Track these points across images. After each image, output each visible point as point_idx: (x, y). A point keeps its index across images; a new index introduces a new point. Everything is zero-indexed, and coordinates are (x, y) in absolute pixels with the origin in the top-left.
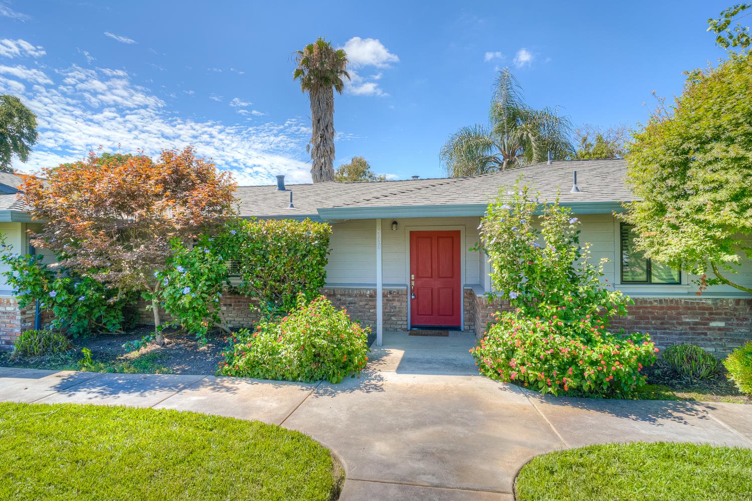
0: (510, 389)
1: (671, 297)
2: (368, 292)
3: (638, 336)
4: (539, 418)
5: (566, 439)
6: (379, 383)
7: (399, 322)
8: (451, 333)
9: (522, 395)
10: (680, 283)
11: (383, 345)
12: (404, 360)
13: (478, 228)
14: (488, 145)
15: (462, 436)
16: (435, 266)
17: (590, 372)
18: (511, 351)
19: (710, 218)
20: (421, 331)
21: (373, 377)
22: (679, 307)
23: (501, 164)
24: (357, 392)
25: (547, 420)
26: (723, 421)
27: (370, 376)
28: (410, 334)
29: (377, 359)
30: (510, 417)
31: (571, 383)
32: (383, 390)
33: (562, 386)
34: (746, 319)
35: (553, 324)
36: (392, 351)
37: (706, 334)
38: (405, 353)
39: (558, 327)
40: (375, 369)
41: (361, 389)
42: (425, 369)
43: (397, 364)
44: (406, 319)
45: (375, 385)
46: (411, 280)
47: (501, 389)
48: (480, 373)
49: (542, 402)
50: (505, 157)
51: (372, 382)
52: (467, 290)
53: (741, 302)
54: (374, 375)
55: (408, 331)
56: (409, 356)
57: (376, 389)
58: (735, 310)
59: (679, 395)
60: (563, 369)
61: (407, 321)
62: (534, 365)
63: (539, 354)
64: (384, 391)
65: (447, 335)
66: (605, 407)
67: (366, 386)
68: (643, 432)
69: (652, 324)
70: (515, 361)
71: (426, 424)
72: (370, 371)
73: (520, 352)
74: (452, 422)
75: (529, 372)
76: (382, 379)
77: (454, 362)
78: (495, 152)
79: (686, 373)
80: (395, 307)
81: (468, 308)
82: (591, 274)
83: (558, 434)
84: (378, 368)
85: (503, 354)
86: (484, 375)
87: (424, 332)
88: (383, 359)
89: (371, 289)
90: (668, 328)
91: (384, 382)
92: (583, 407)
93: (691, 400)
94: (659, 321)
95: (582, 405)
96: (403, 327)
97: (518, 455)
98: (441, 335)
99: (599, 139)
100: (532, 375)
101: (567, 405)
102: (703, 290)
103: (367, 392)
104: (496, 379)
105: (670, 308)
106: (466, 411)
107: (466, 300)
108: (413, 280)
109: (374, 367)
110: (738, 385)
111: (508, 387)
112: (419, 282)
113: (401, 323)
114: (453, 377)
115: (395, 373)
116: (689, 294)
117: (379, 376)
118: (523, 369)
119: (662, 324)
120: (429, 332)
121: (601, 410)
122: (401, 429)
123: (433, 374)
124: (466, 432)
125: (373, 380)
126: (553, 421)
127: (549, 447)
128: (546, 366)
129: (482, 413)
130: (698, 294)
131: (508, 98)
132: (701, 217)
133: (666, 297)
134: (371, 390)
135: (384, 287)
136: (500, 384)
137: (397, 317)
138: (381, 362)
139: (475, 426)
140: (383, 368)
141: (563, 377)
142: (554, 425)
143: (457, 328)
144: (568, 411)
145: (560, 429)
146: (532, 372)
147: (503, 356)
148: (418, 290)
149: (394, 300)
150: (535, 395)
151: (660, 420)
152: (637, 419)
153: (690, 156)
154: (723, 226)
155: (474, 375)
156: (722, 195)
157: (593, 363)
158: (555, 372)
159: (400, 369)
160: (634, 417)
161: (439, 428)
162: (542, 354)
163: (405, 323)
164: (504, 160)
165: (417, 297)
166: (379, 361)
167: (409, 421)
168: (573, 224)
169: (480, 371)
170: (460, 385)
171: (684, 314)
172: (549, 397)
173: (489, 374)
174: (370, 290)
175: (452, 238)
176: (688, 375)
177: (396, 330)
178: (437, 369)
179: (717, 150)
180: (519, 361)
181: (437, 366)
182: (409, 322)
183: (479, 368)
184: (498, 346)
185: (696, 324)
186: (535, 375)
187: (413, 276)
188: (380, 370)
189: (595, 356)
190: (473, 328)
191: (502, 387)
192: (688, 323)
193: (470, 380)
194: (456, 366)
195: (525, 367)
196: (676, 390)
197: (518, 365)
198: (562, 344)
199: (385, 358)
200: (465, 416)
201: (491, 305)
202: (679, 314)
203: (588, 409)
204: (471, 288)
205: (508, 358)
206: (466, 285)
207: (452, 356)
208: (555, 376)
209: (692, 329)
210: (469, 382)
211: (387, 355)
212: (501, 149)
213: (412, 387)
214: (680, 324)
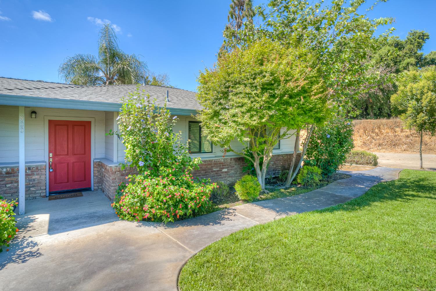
0: (143, 225)
1: (209, 159)
2: (5, 170)
3: (205, 180)
4: (169, 240)
5: (190, 248)
6: (35, 249)
7: (38, 192)
8: (83, 193)
9: (152, 227)
10: (212, 152)
11: (25, 213)
12: (51, 222)
13: (117, 119)
14: (97, 69)
15: (128, 270)
16: (70, 146)
17: (191, 204)
18: (143, 200)
19: (239, 120)
20: (58, 196)
21: (25, 244)
22: (212, 164)
23: (106, 83)
24: (10, 266)
25: (174, 239)
26: (242, 215)
27: (22, 245)
28: (50, 199)
29: (23, 227)
30: (152, 244)
31: (180, 212)
32: (41, 254)
33: (175, 215)
34: (234, 167)
35: (169, 180)
36: (37, 216)
37: (221, 175)
38: (50, 216)
39: (172, 181)
40: (24, 237)
41: (14, 261)
42: (74, 225)
43: (47, 227)
44: (45, 188)
45: (31, 252)
46: (49, 158)
47: (137, 226)
48: (120, 219)
49: (166, 228)
50: (108, 79)
51: (26, 250)
52: (96, 162)
53: (232, 160)
54: (26, 243)
55: (46, 197)
56: (56, 218)
57: (33, 256)
58: (230, 163)
59: (220, 206)
60: (175, 206)
61: (45, 189)
62: (160, 206)
63: (162, 199)
64: (43, 255)
65: (82, 196)
66: (197, 222)
67: (20, 256)
68: (219, 230)
69: (202, 173)
70: (147, 206)
71: (95, 272)
72: (19, 240)
73: (150, 200)
74: (115, 262)
75: (157, 211)
76: (36, 244)
77: (96, 215)
78: (101, 74)
79: (218, 195)
80: (34, 180)
81: (97, 175)
82: (183, 149)
83: (184, 246)
84: (27, 235)
85: (138, 203)
86: (123, 219)
87: (61, 196)
88: (29, 226)
89: (8, 167)
90: (208, 175)
91: (39, 247)
92: (187, 226)
93: (226, 208)
94: (204, 172)
95: (186, 224)
96: (42, 195)
97: (171, 270)
98: (77, 196)
99: (154, 79)
100: (159, 213)
101: (178, 226)
102: (225, 155)
103: (23, 262)
104: (132, 221)
105: (209, 164)
106: (121, 249)
107: (96, 169)
108: (51, 158)
109: (23, 235)
110: (239, 197)
111: (141, 224)
112: (57, 159)
113: (40, 191)
114: (100, 226)
115: (48, 235)
116: (215, 157)
117: (32, 242)
118: (153, 210)
119: (206, 172)
120: (66, 195)
121: (196, 224)
122: (74, 285)
123: (83, 227)
124: (130, 266)
125: (26, 247)
126: (178, 239)
127: (184, 257)
128: (166, 206)
129: (133, 248)
130: (224, 157)
131: (110, 42)
132: (235, 119)
133: (207, 159)
134: (27, 258)
135: (27, 165)
136: (135, 223)
137: (36, 188)
138: (28, 229)
139: (133, 259)
140: (33, 233)
141: (176, 210)
142: (180, 242)
143: (89, 189)
144: (182, 230)
145: (183, 242)
146: (159, 211)
147: (139, 204)
148: (56, 165)
149: (33, 174)
150: (159, 225)
151: (222, 222)
152: (213, 224)
153: (230, 89)
154: (244, 124)
155: (116, 221)
156: (244, 109)
157: (192, 199)
158: (172, 208)
159: (52, 230)
160: (211, 224)
161: (107, 271)
162: (164, 199)
163: (44, 191)
164: (107, 80)
165: (55, 171)
166: (26, 228)
167: (79, 274)
168: (174, 119)
169: (120, 217)
170: (108, 231)
171: (214, 167)
172: (170, 224)
173: (127, 218)
174: (6, 168)
175: (85, 126)
176: (219, 196)
177: (35, 198)
178: (85, 222)
179: (241, 88)
180: (150, 206)
181: (84, 220)
182: (48, 189)
183: (119, 215)
184: (134, 198)
185: (218, 171)
186: (160, 213)
187: (51, 155)
188: (30, 237)
189: (193, 194)
190: (101, 187)
191: (137, 225)
192: (215, 171)
193: (114, 225)
194: (99, 217)
195: (154, 209)
196: (218, 204)
197: (149, 208)
198: (175, 191)
199: (31, 224)
200: (123, 254)
201: (119, 171)
202: (212, 167)
203: (190, 225)
204: (99, 161)
205: (141, 205)
206: (95, 159)
207: (92, 210)
208: (172, 210)
209: (216, 173)
210: (114, 227)
211: (33, 221)
212: (105, 74)
213: (69, 243)
214: (212, 172)
